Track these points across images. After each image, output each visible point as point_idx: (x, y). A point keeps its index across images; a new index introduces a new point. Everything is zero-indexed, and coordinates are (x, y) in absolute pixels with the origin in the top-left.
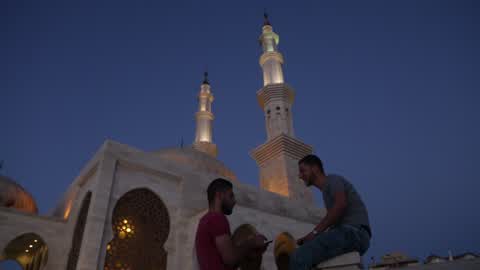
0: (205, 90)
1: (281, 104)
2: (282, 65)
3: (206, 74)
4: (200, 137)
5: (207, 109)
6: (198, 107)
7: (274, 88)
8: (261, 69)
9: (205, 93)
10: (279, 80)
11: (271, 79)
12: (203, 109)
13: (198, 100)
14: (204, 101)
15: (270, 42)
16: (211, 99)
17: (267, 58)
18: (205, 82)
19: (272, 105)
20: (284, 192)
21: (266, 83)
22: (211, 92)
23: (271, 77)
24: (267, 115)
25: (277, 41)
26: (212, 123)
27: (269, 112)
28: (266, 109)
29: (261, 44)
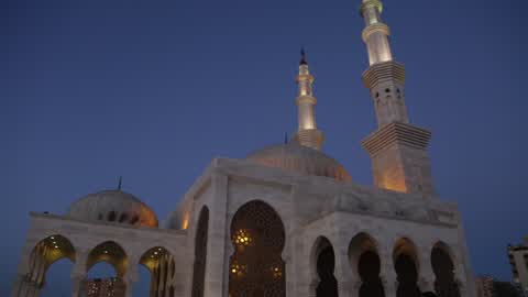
0: (304, 72)
1: (390, 84)
2: (389, 38)
3: (303, 53)
4: (303, 125)
5: (308, 93)
6: (297, 92)
7: (381, 67)
8: (365, 45)
9: (304, 74)
10: (386, 57)
11: (378, 58)
12: (304, 93)
13: (297, 82)
14: (303, 84)
15: (372, 11)
16: (311, 81)
17: (371, 32)
18: (303, 62)
19: (380, 87)
20: (401, 188)
21: (371, 63)
22: (310, 73)
23: (377, 54)
24: (375, 100)
25: (380, 9)
26: (314, 107)
27: (377, 95)
28: (374, 92)
29: (361, 14)
